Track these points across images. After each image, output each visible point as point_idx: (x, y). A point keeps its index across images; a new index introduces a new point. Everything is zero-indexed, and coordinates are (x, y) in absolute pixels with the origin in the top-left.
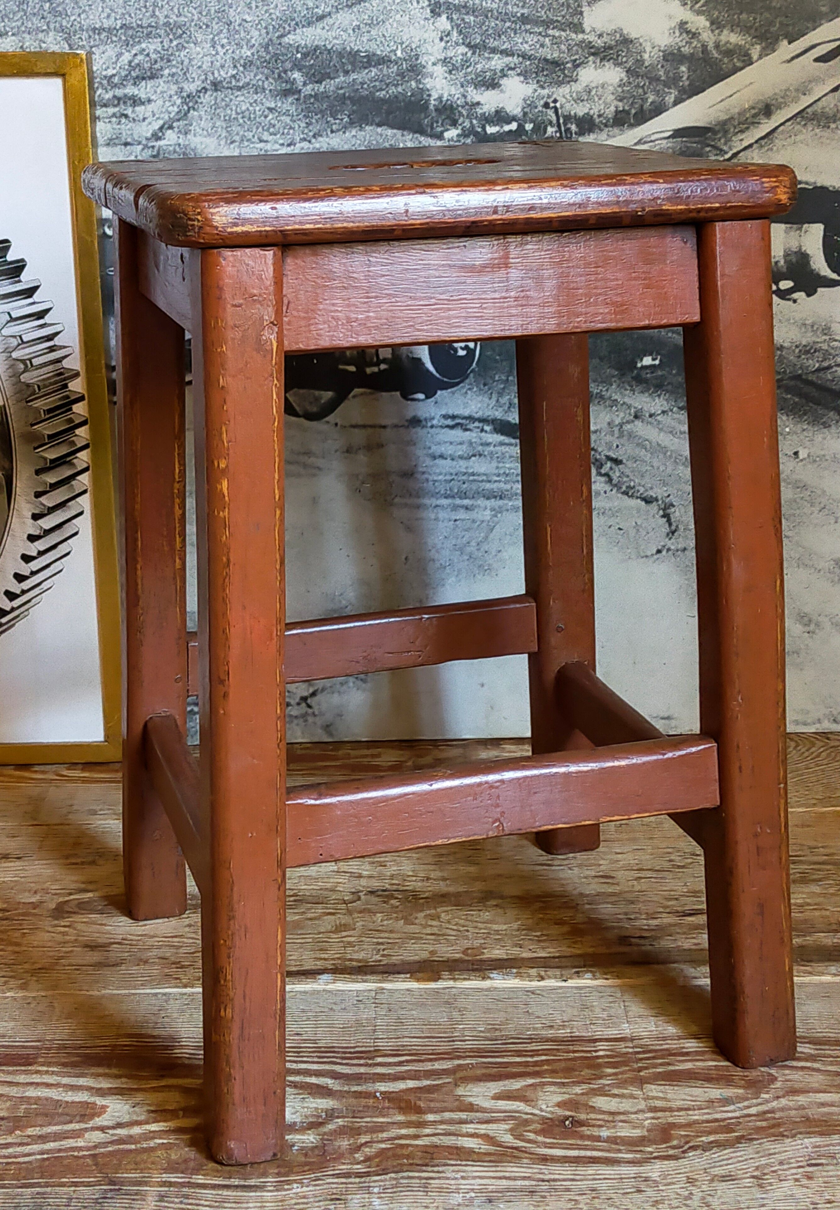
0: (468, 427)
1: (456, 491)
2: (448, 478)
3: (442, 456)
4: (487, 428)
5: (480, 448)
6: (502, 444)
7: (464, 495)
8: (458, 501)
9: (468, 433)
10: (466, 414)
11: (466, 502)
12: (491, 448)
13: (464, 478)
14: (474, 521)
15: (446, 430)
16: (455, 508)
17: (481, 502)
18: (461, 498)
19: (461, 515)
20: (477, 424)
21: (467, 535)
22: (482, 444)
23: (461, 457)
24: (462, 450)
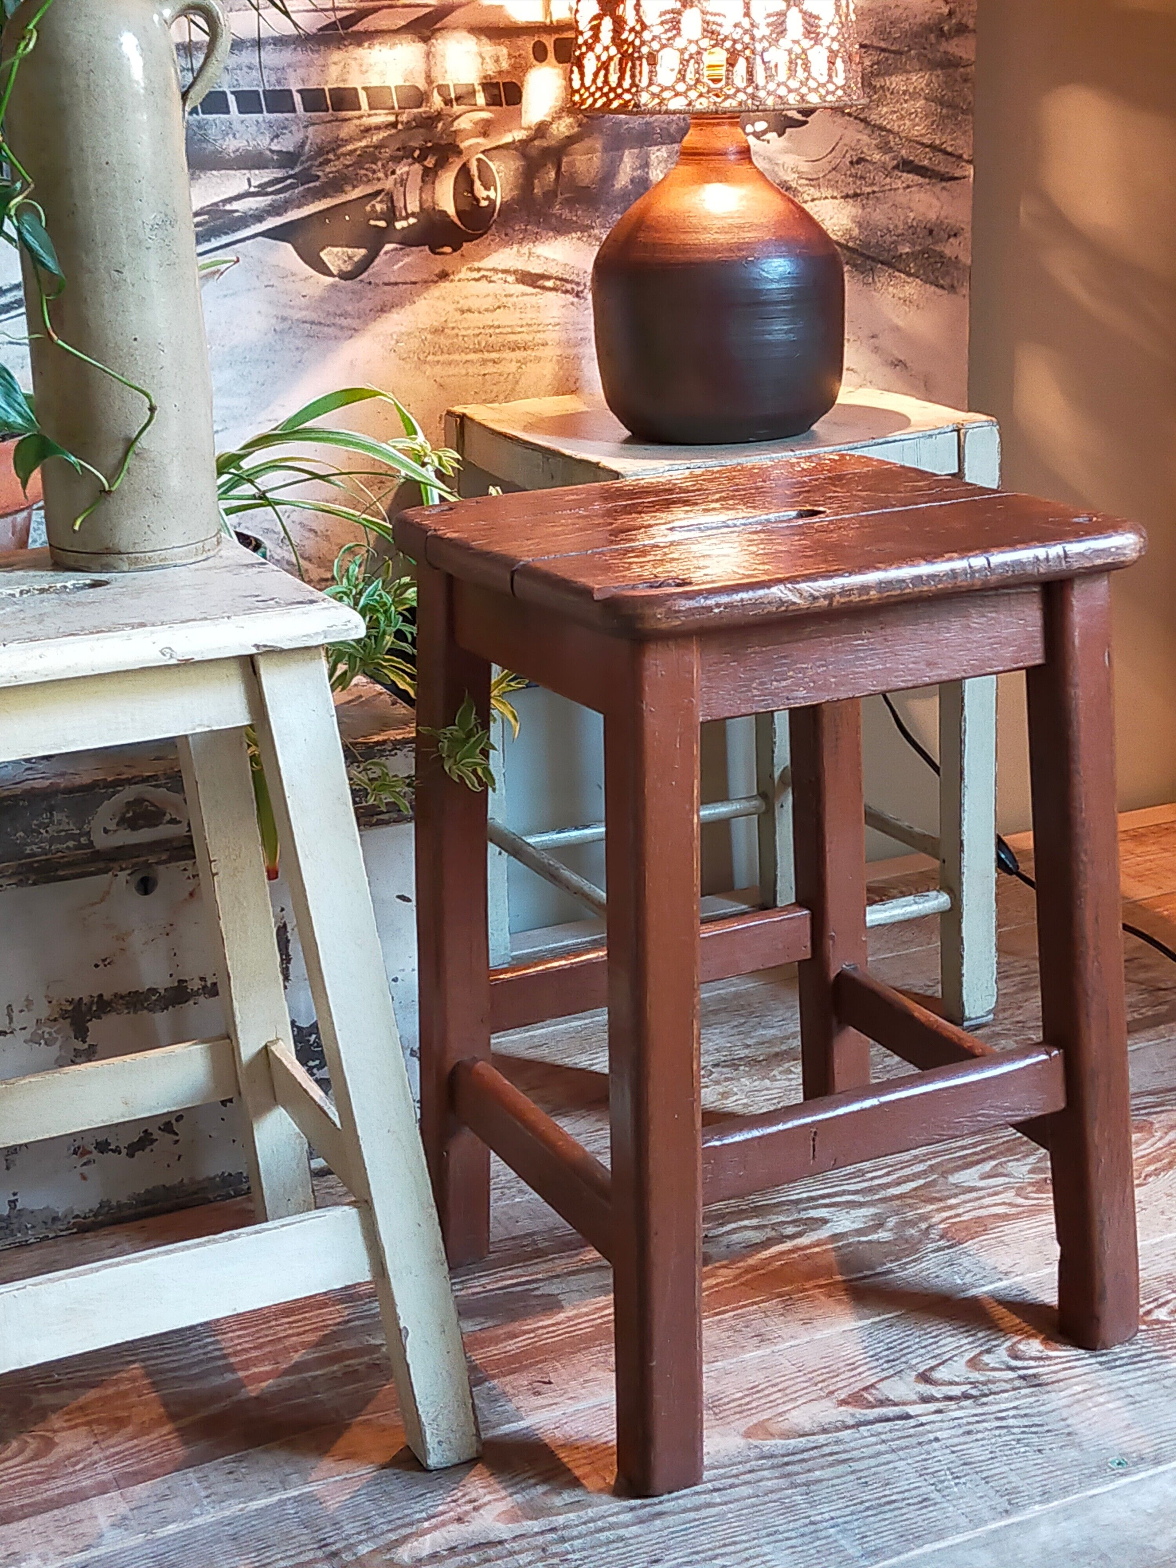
0: (493, 279)
1: (483, 344)
2: (477, 331)
3: (469, 310)
4: (511, 278)
5: (504, 300)
6: (523, 295)
7: (491, 349)
8: (487, 355)
9: (492, 284)
10: (491, 267)
11: (494, 355)
12: (514, 299)
13: (491, 331)
14: (501, 375)
15: (473, 282)
16: (484, 362)
17: (508, 355)
18: (488, 351)
19: (490, 368)
20: (500, 275)
21: (495, 389)
22: (506, 296)
23: (487, 310)
24: (489, 303)
